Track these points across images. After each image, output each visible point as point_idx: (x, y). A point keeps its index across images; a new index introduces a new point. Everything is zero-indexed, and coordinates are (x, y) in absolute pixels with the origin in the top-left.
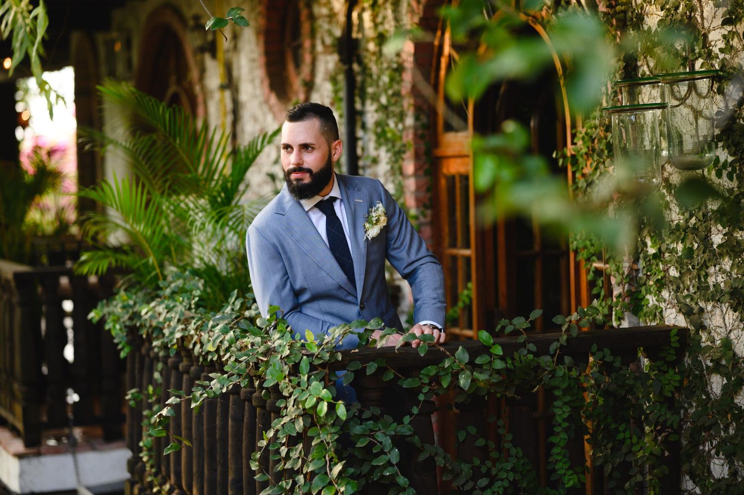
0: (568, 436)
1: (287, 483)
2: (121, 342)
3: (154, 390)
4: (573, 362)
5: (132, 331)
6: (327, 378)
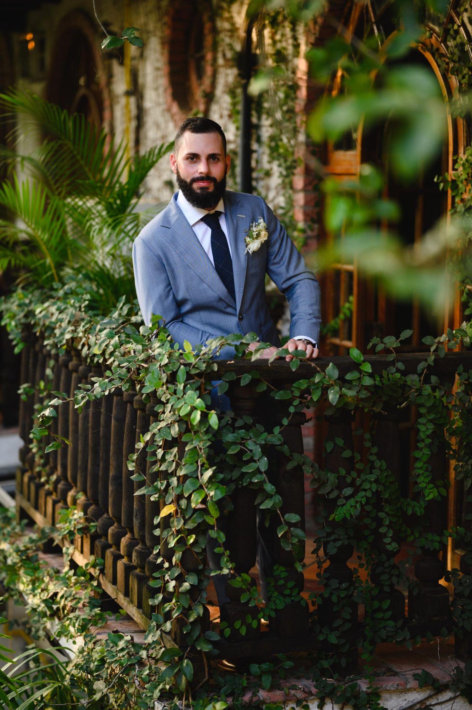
0: (431, 451)
1: (162, 484)
2: (15, 339)
3: (45, 386)
4: (439, 382)
5: (27, 328)
6: (203, 387)
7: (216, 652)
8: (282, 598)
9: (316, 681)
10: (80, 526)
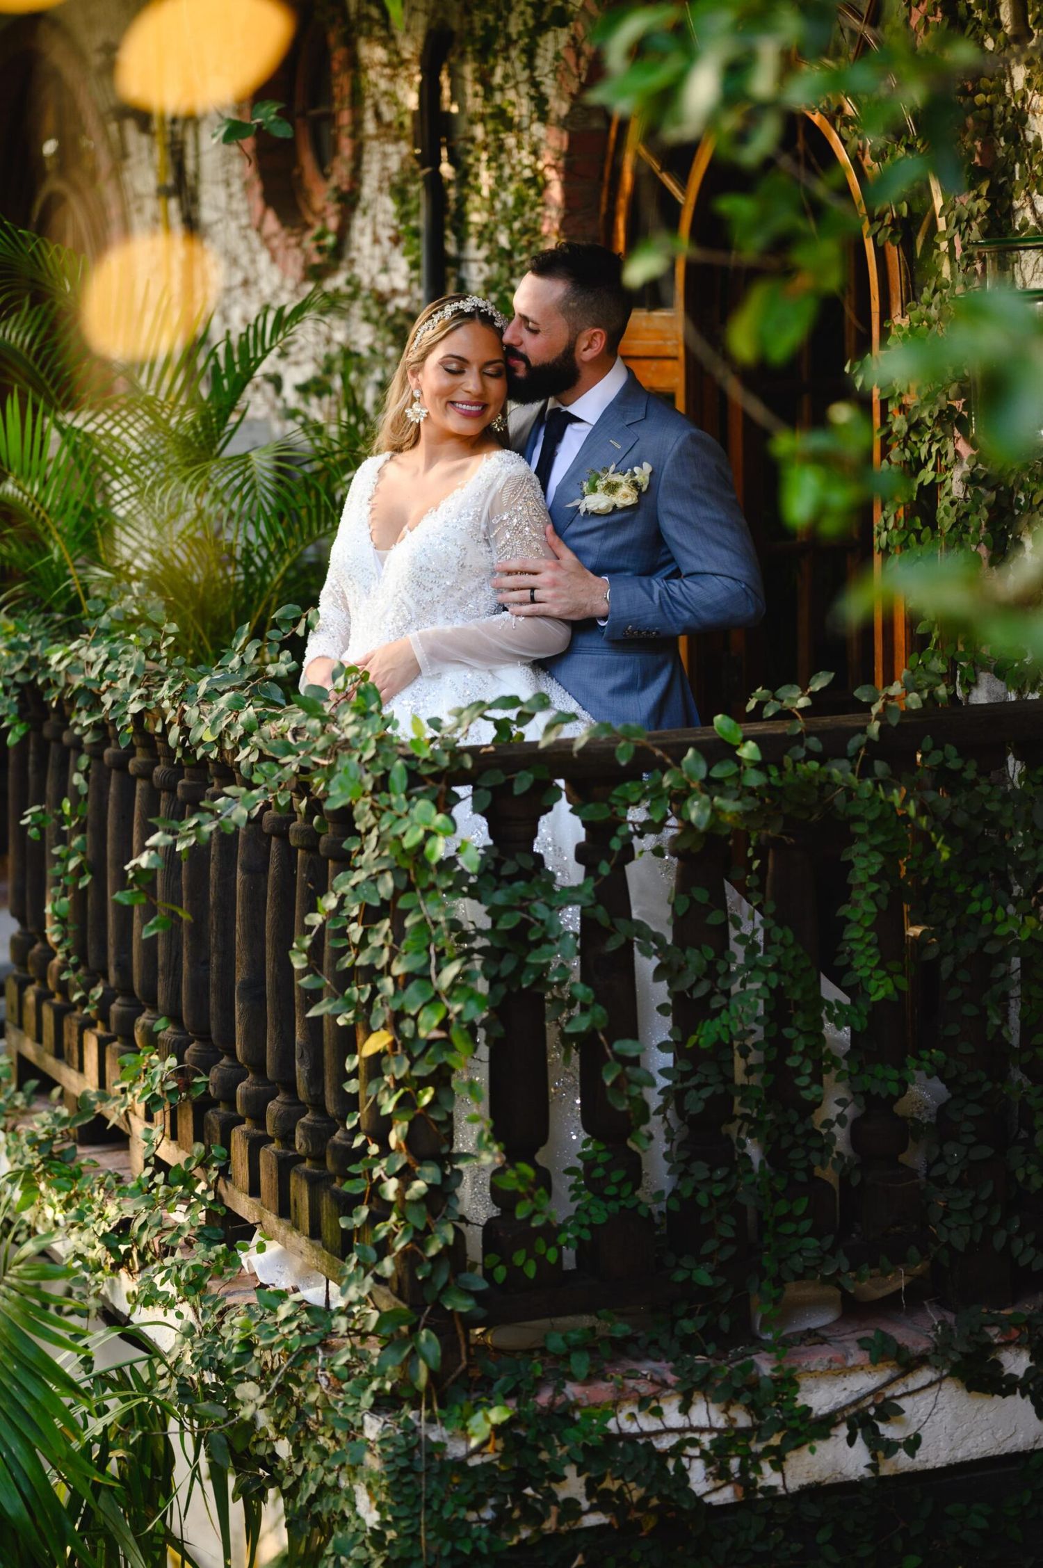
0: (877, 905)
1: (361, 991)
2: (7, 715)
3: (74, 808)
4: (890, 772)
5: (30, 694)
6: (442, 800)
7: (481, 1313)
8: (602, 1204)
9: (675, 1361)
10: (172, 1085)
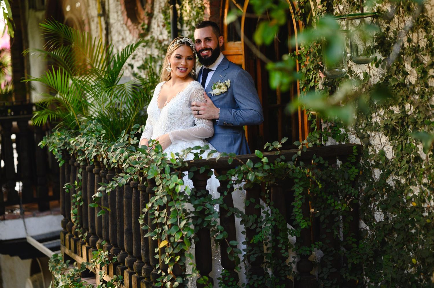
1: (159, 230)
2: (59, 158)
3: (78, 183)
4: (304, 164)
6: (180, 175)
10: (107, 259)
